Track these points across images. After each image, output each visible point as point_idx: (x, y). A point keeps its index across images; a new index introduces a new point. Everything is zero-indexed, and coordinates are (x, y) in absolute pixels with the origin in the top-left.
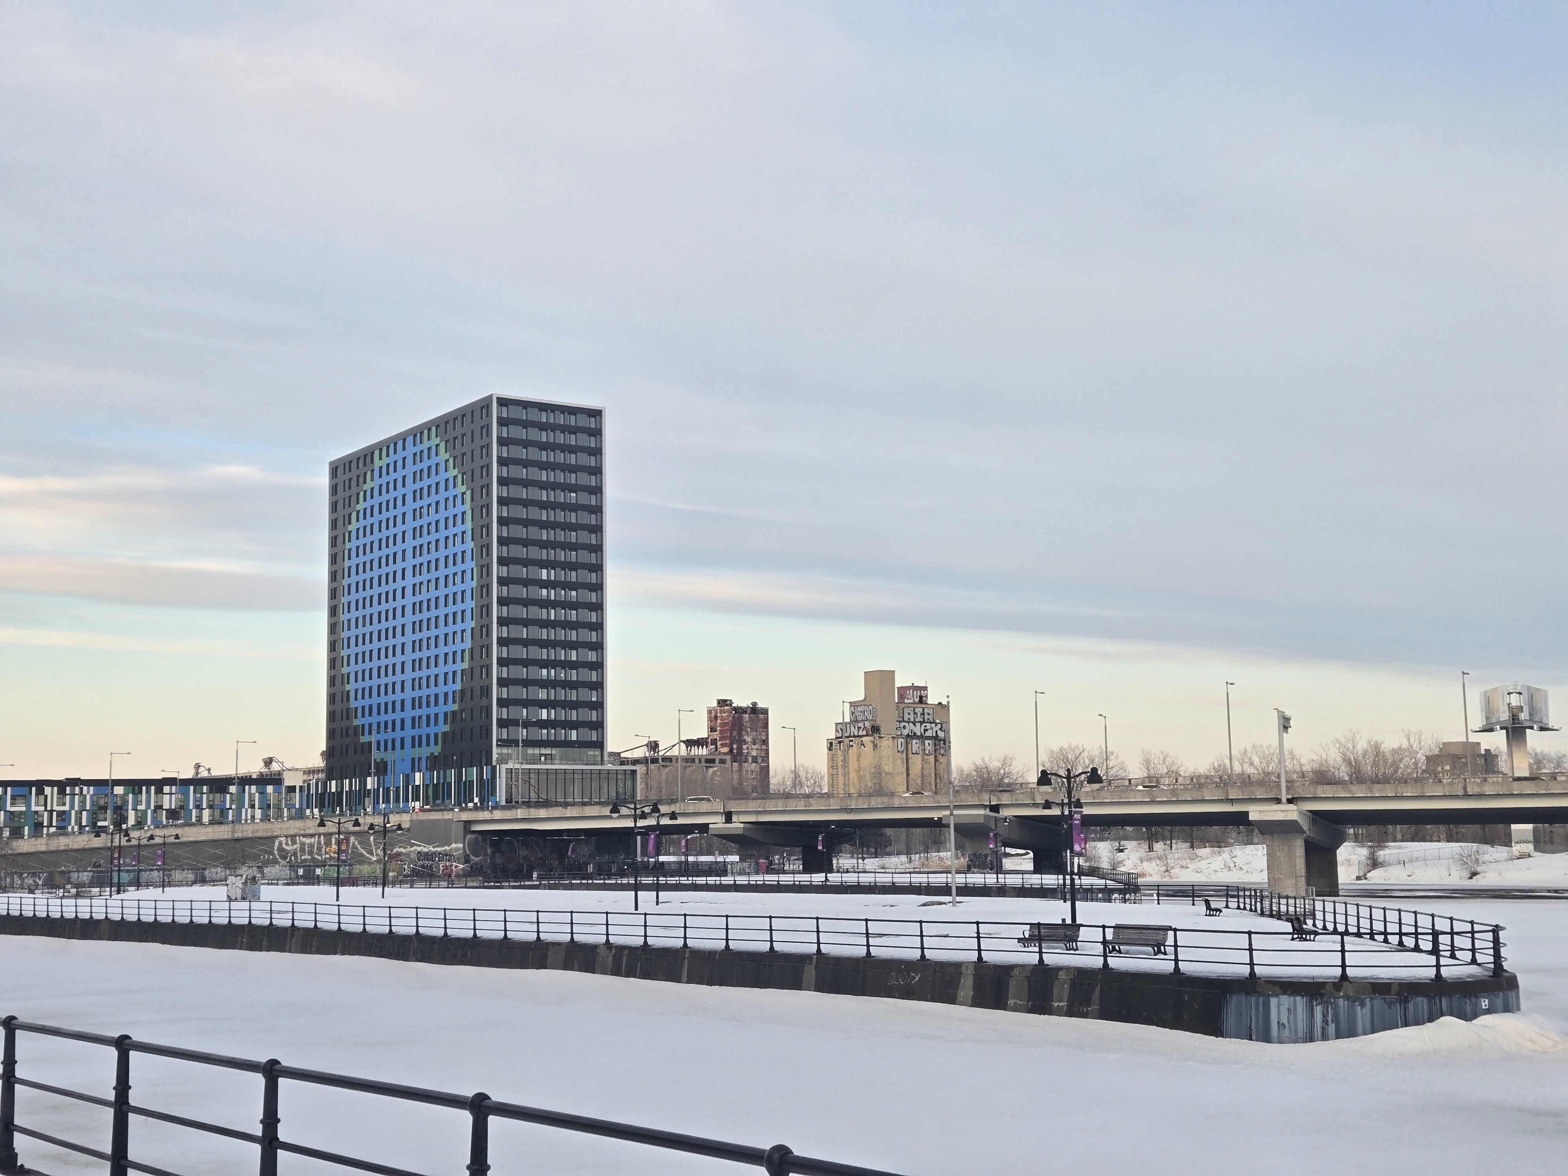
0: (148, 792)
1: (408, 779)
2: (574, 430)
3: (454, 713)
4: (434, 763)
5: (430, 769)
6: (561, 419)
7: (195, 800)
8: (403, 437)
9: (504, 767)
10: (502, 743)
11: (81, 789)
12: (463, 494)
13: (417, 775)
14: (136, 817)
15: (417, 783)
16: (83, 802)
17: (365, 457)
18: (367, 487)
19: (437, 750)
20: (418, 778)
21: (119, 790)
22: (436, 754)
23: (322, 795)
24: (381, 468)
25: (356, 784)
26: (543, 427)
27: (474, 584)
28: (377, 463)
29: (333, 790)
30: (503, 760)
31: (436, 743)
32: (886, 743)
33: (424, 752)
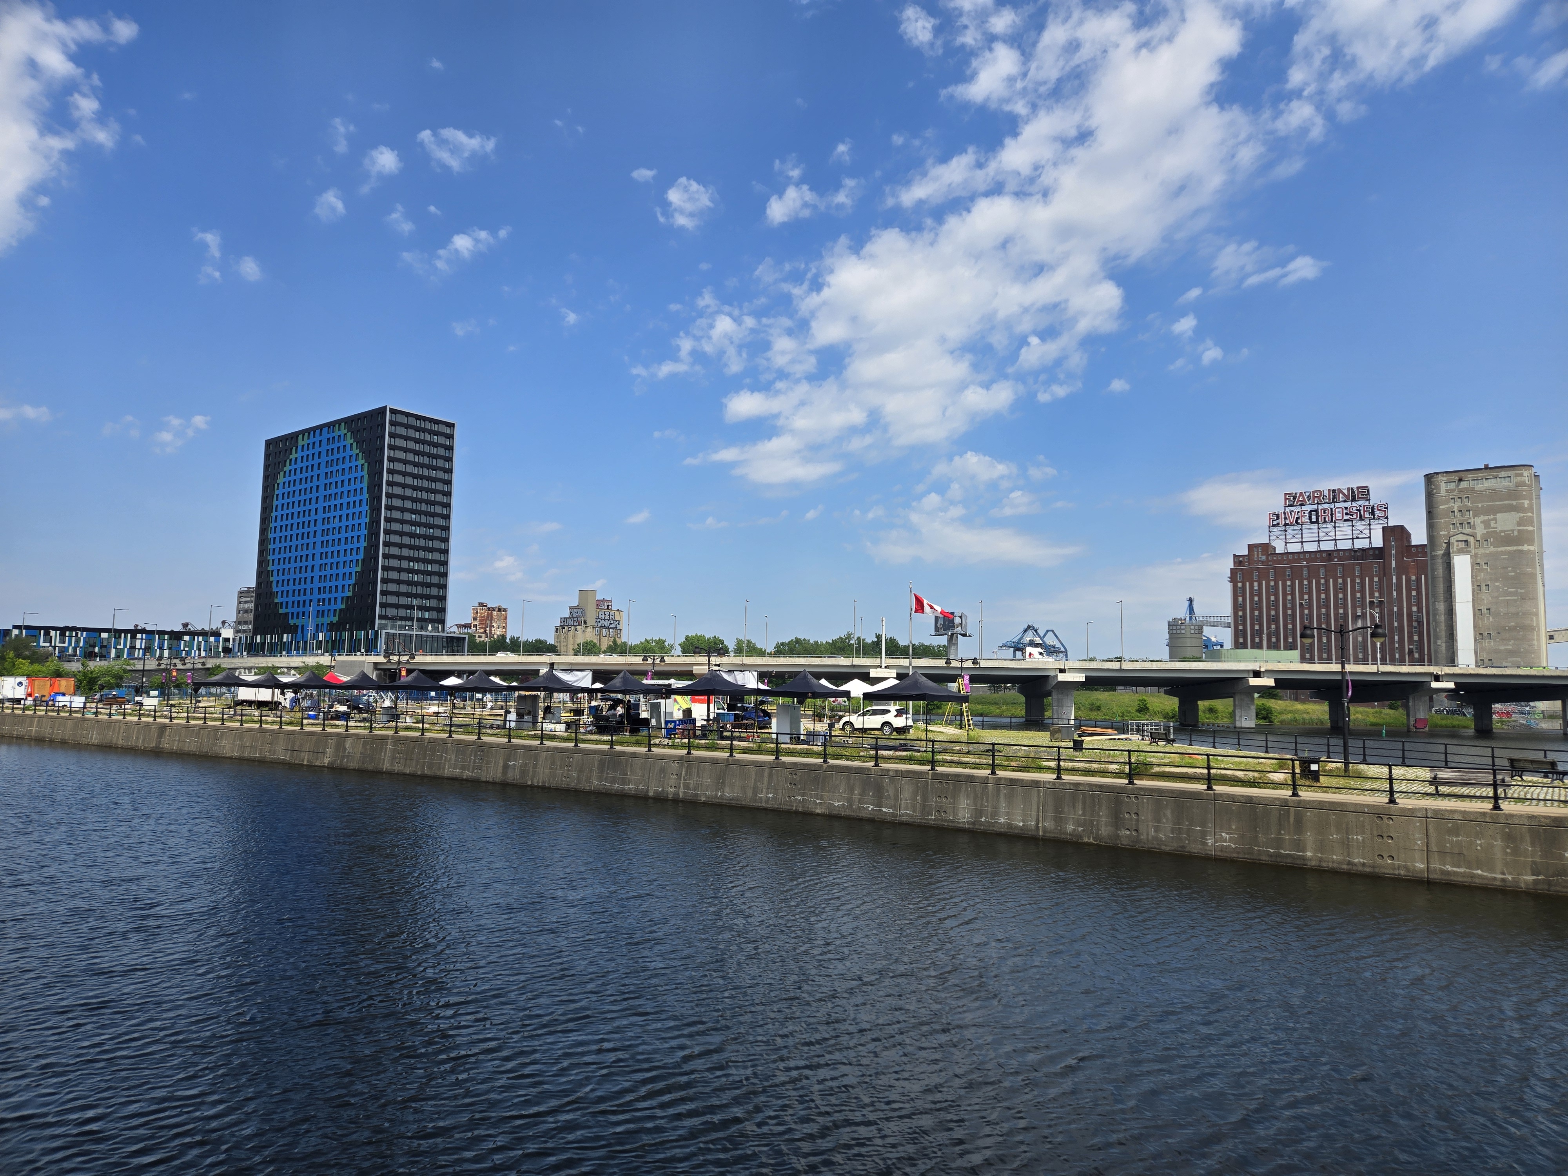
0: (125, 637)
1: (315, 637)
2: (437, 433)
3: (348, 598)
4: (332, 627)
5: (330, 630)
6: (428, 426)
7: (159, 644)
8: (321, 427)
9: (384, 631)
10: (381, 617)
11: (77, 634)
12: (363, 465)
13: (320, 634)
14: (116, 653)
15: (320, 639)
16: (78, 641)
17: (292, 438)
18: (292, 457)
19: (335, 619)
20: (321, 636)
21: (104, 635)
22: (334, 622)
23: (251, 644)
24: (303, 446)
25: (275, 638)
26: (418, 429)
27: (367, 520)
28: (300, 443)
29: (258, 641)
30: (382, 627)
31: (335, 615)
32: (590, 629)
33: (326, 620)
